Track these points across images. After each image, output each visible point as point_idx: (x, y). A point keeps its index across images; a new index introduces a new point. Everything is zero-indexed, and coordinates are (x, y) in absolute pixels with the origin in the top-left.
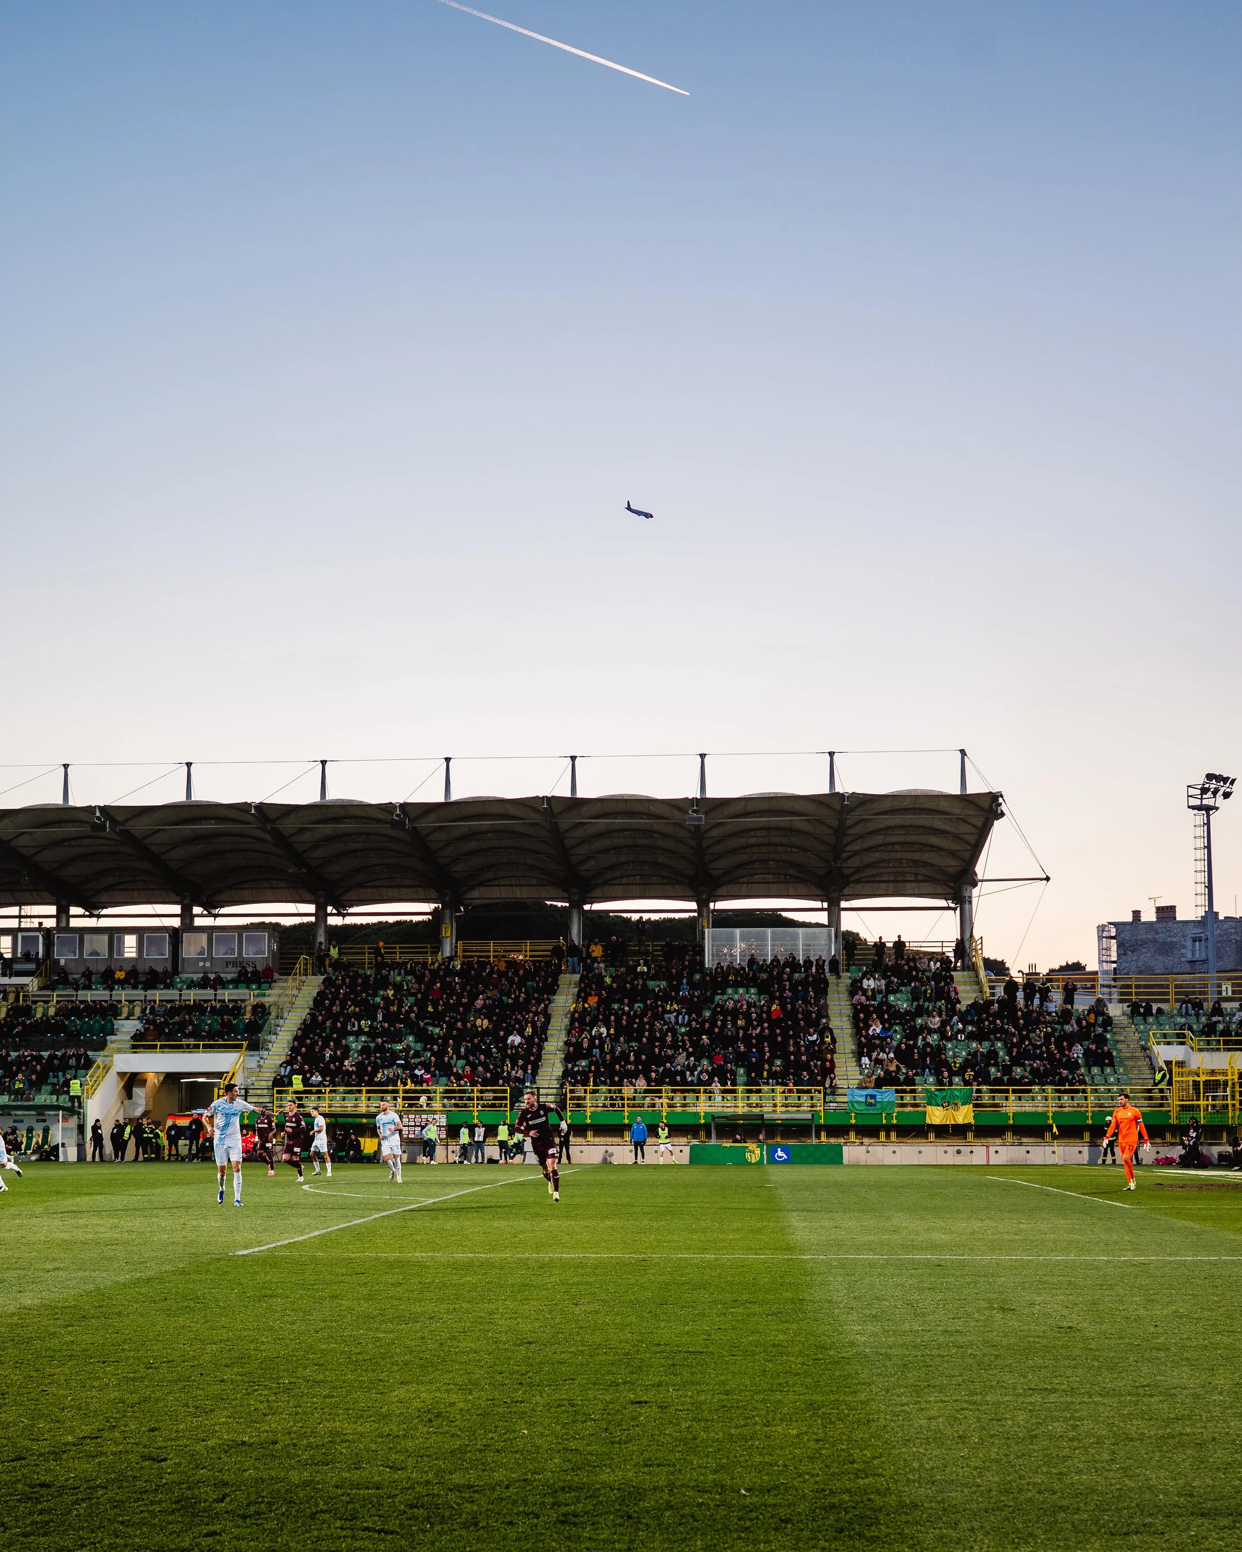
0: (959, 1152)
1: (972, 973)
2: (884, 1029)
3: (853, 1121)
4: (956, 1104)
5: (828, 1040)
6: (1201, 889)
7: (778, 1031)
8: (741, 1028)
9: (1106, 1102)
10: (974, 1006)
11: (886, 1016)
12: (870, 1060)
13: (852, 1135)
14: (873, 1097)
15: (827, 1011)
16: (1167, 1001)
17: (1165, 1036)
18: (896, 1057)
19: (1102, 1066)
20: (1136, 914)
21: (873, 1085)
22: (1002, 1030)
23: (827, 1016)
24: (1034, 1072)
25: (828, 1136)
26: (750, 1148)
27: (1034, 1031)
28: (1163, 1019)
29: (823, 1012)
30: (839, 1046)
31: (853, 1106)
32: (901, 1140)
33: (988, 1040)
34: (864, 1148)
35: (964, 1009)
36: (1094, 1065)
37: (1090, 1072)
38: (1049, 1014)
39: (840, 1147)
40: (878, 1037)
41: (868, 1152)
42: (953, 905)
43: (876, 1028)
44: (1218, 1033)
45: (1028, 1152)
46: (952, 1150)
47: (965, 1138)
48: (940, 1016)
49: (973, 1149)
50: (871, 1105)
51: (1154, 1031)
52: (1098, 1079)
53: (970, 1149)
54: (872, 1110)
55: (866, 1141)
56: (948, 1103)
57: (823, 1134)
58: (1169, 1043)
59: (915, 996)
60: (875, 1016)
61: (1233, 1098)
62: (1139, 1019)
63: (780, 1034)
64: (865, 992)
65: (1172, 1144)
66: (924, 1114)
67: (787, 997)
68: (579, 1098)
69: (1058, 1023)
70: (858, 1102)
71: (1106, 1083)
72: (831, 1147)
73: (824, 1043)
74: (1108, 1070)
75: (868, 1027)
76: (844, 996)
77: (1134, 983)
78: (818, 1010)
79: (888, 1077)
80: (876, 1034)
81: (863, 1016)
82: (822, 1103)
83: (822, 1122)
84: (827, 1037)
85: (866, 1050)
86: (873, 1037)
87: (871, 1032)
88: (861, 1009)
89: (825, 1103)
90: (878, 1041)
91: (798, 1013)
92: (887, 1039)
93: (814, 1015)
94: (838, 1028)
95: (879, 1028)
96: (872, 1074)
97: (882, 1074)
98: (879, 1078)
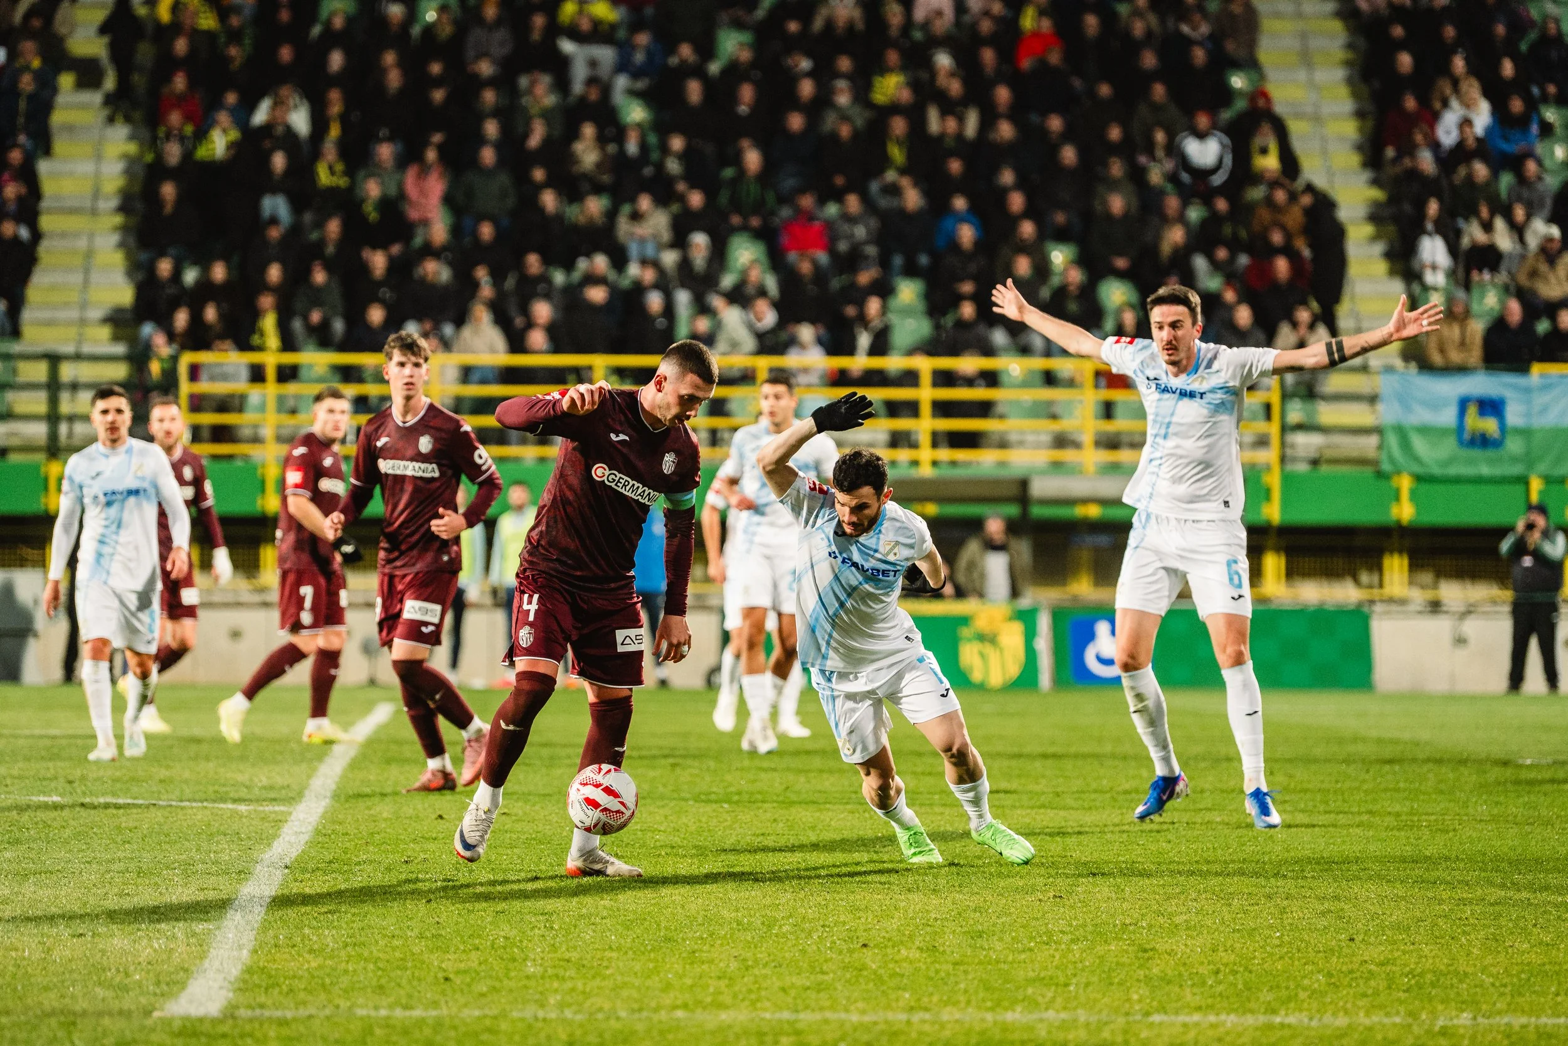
2: (1501, 122)
3: (1405, 512)
5: (1270, 163)
7: (1055, 123)
8: (894, 109)
11: (1508, 68)
12: (1453, 249)
13: (1396, 567)
14: (1491, 407)
15: (1251, 44)
21: (1475, 355)
23: (1251, 64)
25: (1292, 573)
26: (982, 623)
29: (1237, 42)
31: (1405, 444)
34: (1442, 626)
39: (1359, 617)
40: (1482, 149)
41: (1460, 641)
43: (1467, 116)
50: (1482, 441)
54: (1483, 465)
55: (1452, 592)
57: (1276, 564)
60: (1459, 64)
63: (1068, 136)
68: (224, 405)
70: (1425, 430)
72: (1320, 619)
73: (1255, 178)
75: (1432, 109)
78: (1212, 37)
79: (1543, 326)
80: (1471, 143)
81: (1405, 61)
82: (1274, 429)
83: (1273, 513)
84: (1264, 151)
85: (1433, 207)
86: (1461, 154)
87: (1447, 132)
88: (1398, 31)
89: (1285, 429)
90: (1481, 170)
91: (1134, 47)
92: (1515, 163)
93: (1199, 55)
94: (1299, 116)
95: (1482, 117)
96: (1467, 314)
97: (1515, 310)
98: (1498, 327)
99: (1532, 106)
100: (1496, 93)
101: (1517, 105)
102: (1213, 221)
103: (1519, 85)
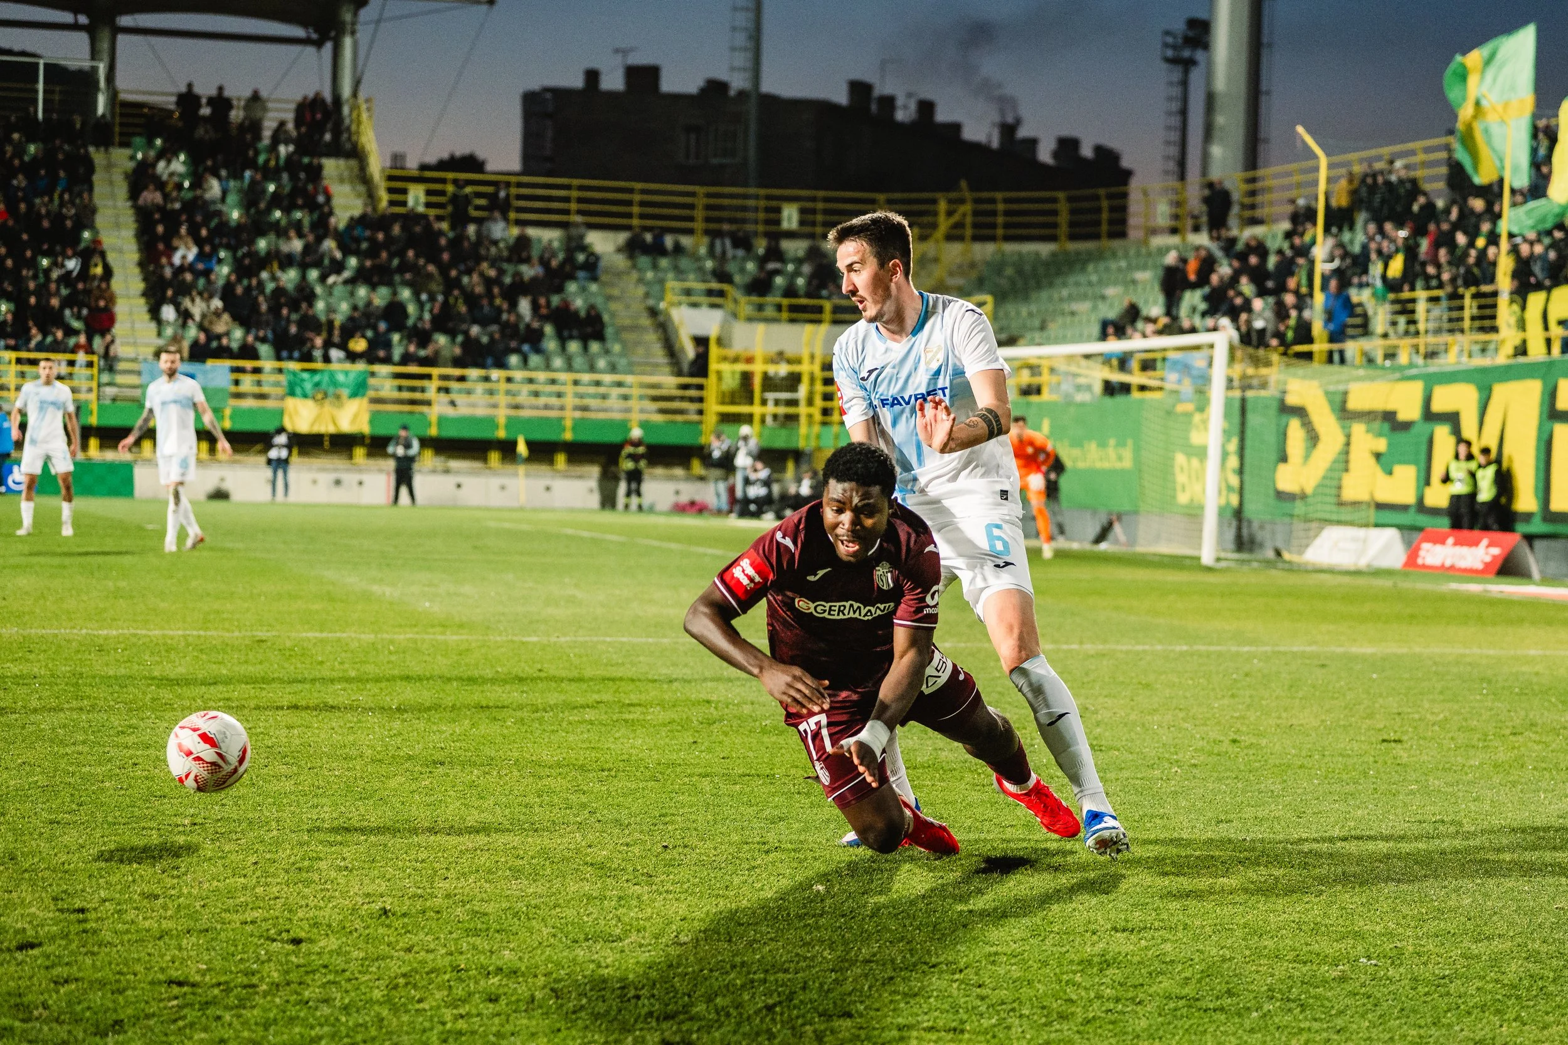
0: (338, 482)
1: (353, 163)
2: (200, 256)
4: (338, 397)
5: (99, 270)
6: (741, 39)
7: (5, 250)
9: (592, 403)
10: (361, 221)
11: (204, 232)
12: (177, 310)
15: (92, 217)
16: (690, 232)
17: (688, 292)
18: (226, 309)
19: (585, 340)
20: (592, 76)
21: (185, 355)
22: (413, 268)
23: (91, 227)
24: (470, 345)
25: (102, 447)
27: (469, 272)
28: (684, 263)
29: (86, 217)
30: (116, 284)
32: (238, 457)
33: (390, 283)
35: (342, 226)
36: (571, 337)
37: (563, 348)
38: (495, 243)
39: (128, 467)
40: (191, 268)
42: (314, 36)
43: (186, 253)
44: (779, 292)
45: (459, 486)
46: (325, 479)
47: (351, 457)
48: (300, 235)
49: (365, 477)
51: (672, 284)
52: (579, 361)
53: (356, 477)
56: (324, 394)
57: (93, 443)
58: (695, 305)
59: (251, 198)
60: (184, 230)
61: (810, 402)
62: (644, 260)
63: (9, 256)
64: (161, 185)
65: (702, 479)
66: (281, 413)
67: (18, 188)
69: (509, 260)
71: (592, 369)
72: (112, 467)
73: (92, 276)
74: (595, 347)
75: (171, 250)
76: (122, 190)
77: (575, 194)
78: (76, 214)
79: (214, 344)
80: (186, 265)
81: (160, 229)
82: (94, 385)
83: (93, 420)
84: (96, 265)
85: (170, 293)
86: (181, 269)
87: (177, 260)
88: (157, 216)
89: (99, 385)
90: (188, 277)
91: (39, 217)
92: (207, 273)
93: (69, 223)
94: (114, 249)
95: (192, 253)
96: (183, 338)
97: (202, 337)
98: (195, 345)
99: (215, 251)
100: (199, 242)
101: (207, 249)
102: (75, 292)
103: (209, 240)
